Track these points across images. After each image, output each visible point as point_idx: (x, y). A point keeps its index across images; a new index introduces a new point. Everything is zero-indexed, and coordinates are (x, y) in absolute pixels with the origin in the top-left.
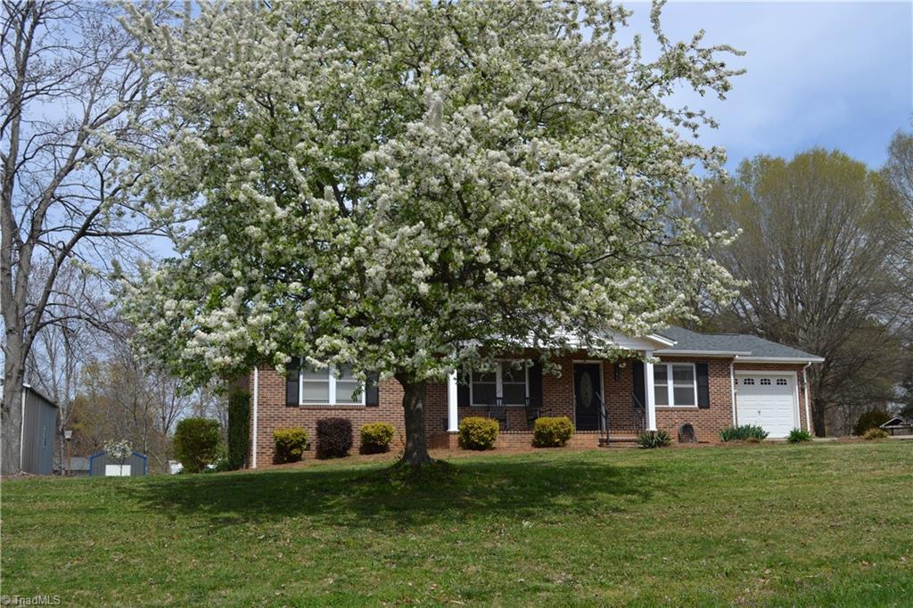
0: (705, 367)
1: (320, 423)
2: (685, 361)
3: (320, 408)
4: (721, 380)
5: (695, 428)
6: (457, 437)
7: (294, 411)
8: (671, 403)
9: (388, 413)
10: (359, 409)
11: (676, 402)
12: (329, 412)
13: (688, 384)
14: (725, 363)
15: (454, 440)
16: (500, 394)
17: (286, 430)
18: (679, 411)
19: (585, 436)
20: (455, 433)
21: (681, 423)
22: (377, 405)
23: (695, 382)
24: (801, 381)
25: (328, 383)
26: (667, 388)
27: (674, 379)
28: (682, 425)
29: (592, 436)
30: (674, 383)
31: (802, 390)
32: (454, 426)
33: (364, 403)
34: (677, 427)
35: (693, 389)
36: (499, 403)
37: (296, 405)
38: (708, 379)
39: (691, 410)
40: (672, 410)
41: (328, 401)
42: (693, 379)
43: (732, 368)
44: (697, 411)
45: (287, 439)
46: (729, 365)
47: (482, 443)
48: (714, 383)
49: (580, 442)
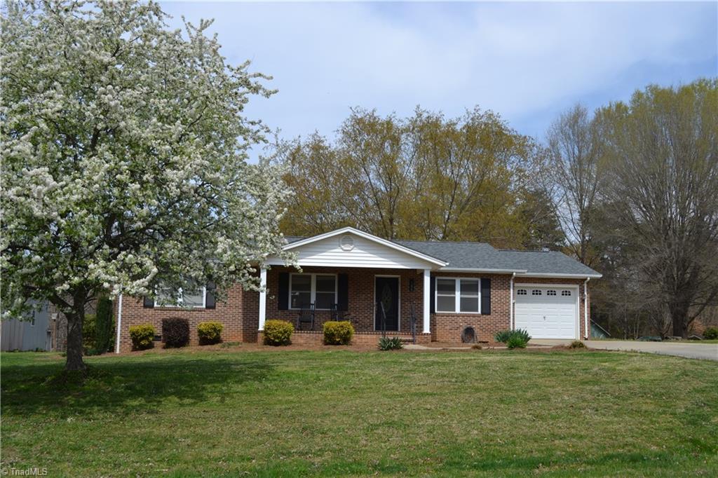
0: (488, 281)
1: (165, 321)
2: (472, 277)
3: (170, 310)
4: (502, 292)
5: (476, 331)
6: (263, 335)
7: (150, 311)
8: (458, 310)
9: (223, 314)
10: (200, 310)
11: (462, 309)
12: (177, 312)
13: (473, 294)
14: (505, 279)
15: (261, 337)
16: (313, 300)
17: (138, 326)
18: (463, 316)
19: (369, 336)
20: (262, 332)
21: (464, 326)
22: (214, 308)
23: (480, 294)
24: (582, 292)
26: (454, 298)
27: (461, 291)
28: (465, 328)
29: (375, 336)
30: (461, 294)
31: (583, 301)
32: (262, 326)
33: (204, 306)
34: (462, 329)
35: (477, 299)
36: (312, 308)
37: (152, 306)
38: (490, 291)
39: (474, 316)
40: (458, 316)
41: (176, 304)
42: (478, 291)
43: (512, 283)
44: (479, 317)
45: (137, 332)
46: (510, 280)
47: (277, 341)
48: (495, 295)
49: (364, 340)
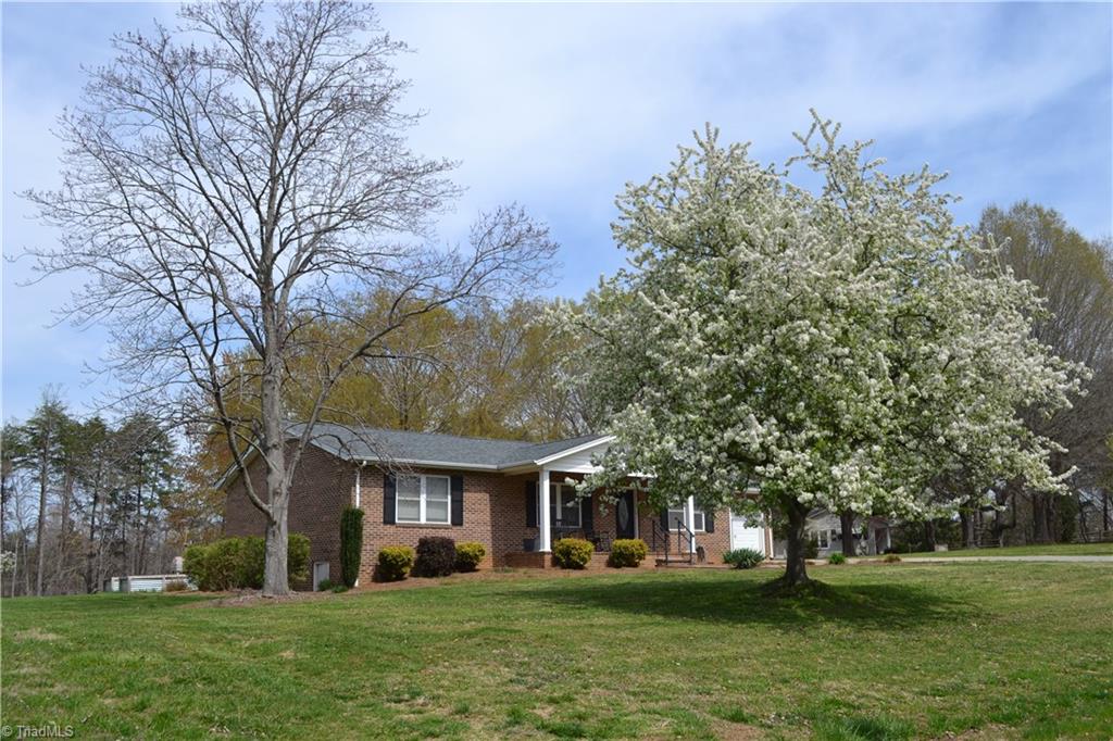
3: (414, 527)
6: (550, 556)
7: (390, 529)
9: (470, 532)
10: (446, 528)
12: (421, 531)
15: (548, 559)
16: (559, 515)
20: (548, 553)
22: (461, 524)
25: (419, 502)
32: (546, 547)
33: (449, 522)
35: (701, 515)
36: (559, 525)
37: (393, 523)
41: (419, 520)
44: (705, 535)
